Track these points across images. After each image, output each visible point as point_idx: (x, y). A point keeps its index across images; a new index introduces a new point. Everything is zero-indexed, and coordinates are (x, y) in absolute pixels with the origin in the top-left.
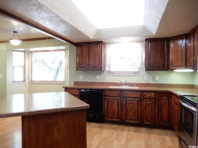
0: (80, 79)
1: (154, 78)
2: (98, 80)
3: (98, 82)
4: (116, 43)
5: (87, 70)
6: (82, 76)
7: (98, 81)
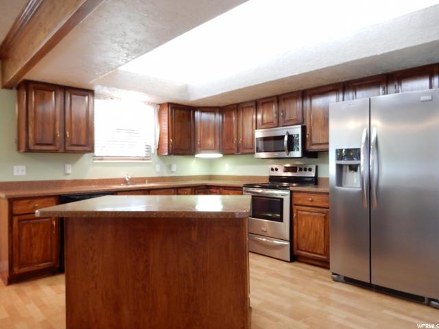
0: (16, 174)
1: (170, 167)
2: (68, 174)
3: (68, 181)
4: (112, 99)
5: (56, 151)
6: (24, 167)
7: (69, 178)
